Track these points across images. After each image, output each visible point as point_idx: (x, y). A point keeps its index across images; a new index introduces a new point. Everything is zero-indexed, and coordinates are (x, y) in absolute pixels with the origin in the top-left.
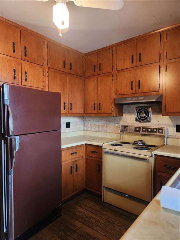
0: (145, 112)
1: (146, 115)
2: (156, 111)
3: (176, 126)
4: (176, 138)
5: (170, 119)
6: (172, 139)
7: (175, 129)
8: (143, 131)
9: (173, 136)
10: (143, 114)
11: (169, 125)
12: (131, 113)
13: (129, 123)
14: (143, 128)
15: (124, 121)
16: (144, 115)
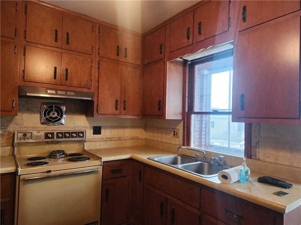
0: (56, 111)
1: (58, 115)
2: (71, 111)
3: (93, 128)
4: (93, 141)
5: (87, 120)
6: (90, 143)
7: (92, 131)
8: (58, 137)
9: (90, 140)
10: (54, 114)
11: (87, 127)
12: (32, 111)
13: (29, 127)
14: (58, 133)
15: (17, 124)
16: (56, 115)
